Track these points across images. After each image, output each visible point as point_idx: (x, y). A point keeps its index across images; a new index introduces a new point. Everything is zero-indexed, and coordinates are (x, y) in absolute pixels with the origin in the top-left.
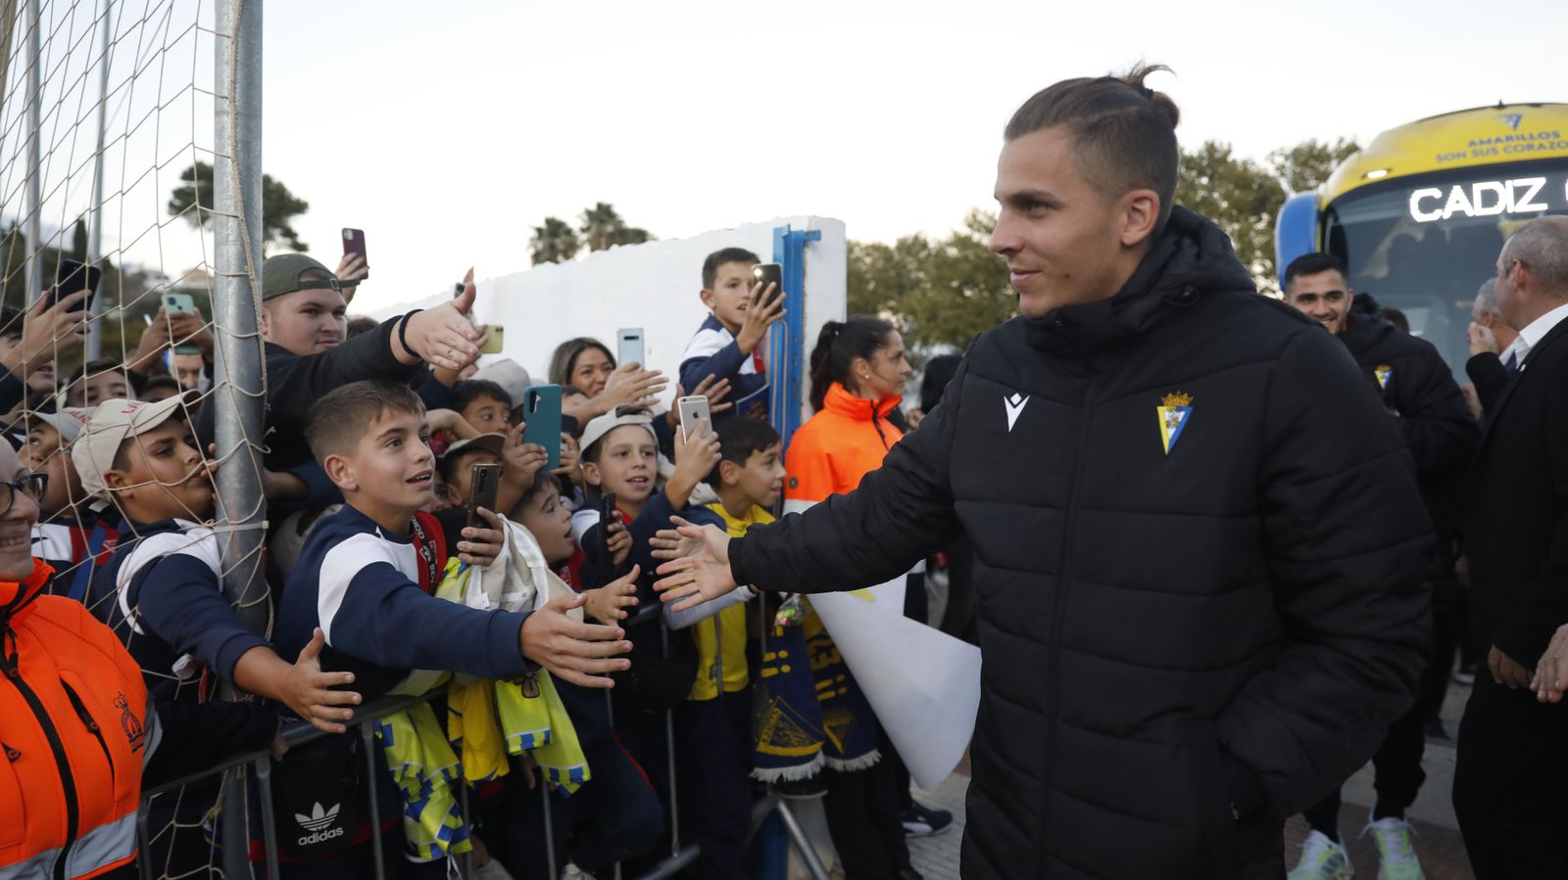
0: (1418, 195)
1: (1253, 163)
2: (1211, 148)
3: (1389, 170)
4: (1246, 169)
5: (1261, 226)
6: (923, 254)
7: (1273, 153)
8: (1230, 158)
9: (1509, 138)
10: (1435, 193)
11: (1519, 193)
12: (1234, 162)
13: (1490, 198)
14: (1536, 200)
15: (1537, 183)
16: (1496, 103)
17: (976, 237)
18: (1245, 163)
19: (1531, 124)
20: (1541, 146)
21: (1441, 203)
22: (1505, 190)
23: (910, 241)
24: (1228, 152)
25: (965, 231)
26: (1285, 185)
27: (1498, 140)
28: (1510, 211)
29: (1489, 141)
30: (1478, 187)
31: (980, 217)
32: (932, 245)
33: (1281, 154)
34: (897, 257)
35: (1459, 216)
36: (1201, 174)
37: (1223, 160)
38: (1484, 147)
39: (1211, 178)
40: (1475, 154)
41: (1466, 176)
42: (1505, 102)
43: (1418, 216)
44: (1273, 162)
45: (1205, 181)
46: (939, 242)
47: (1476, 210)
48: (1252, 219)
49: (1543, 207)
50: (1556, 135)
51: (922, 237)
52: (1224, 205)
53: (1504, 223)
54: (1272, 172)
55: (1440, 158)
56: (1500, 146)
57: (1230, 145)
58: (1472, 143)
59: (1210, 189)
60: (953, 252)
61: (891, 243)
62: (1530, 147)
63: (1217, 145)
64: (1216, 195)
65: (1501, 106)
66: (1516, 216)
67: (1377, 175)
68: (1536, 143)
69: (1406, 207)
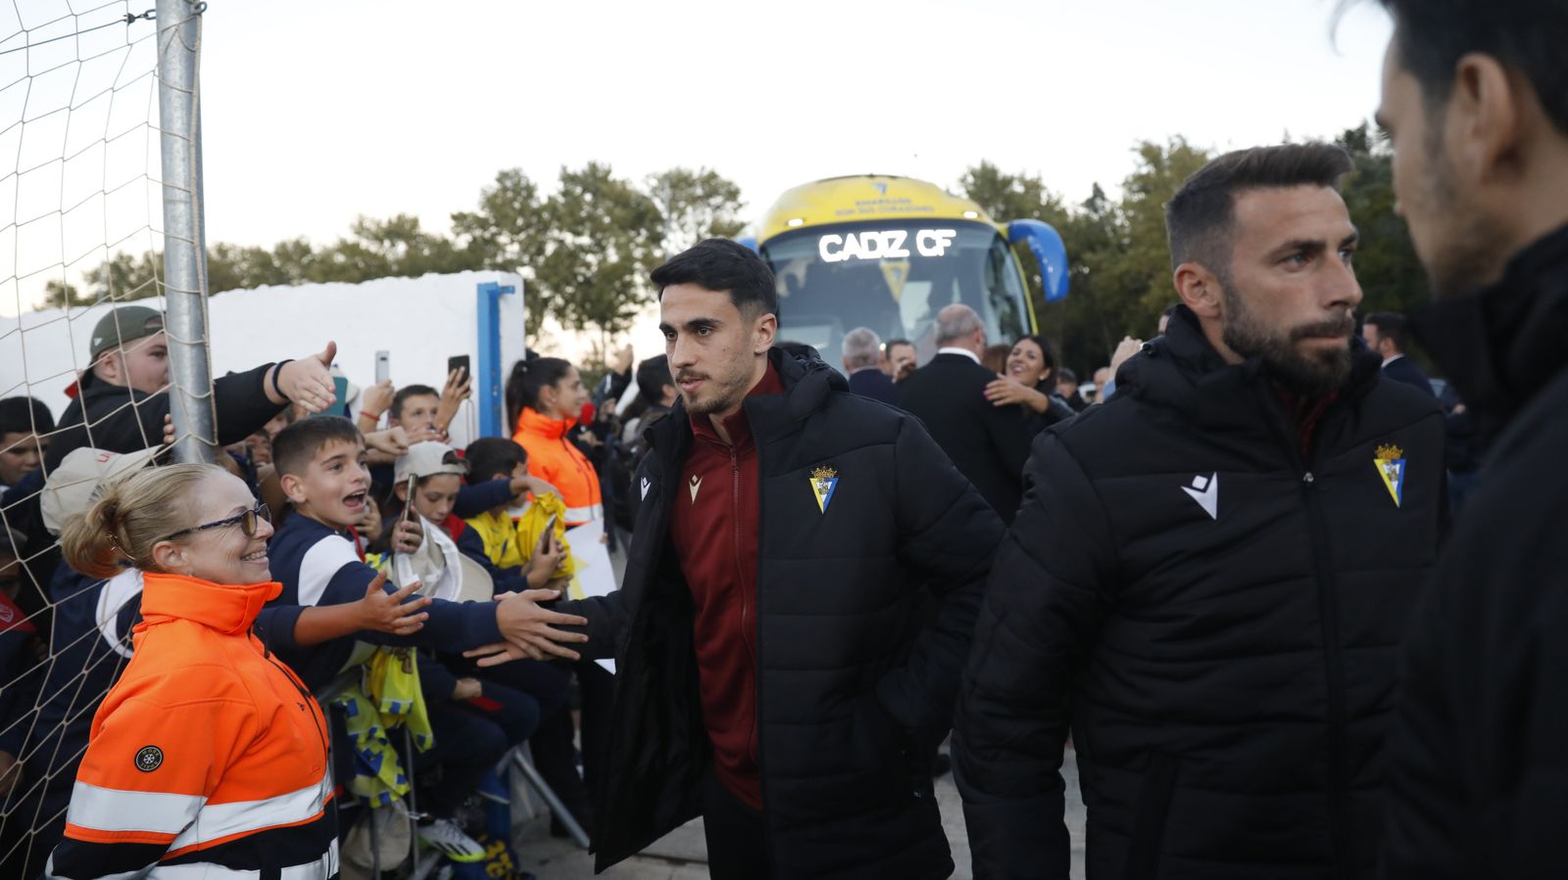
0: (826, 240)
1: (631, 182)
2: (593, 167)
3: (804, 220)
4: (624, 189)
5: (640, 240)
6: (305, 260)
7: (648, 176)
8: (611, 177)
9: (881, 201)
10: (836, 239)
11: (891, 241)
12: (614, 182)
13: (872, 245)
14: (903, 247)
15: (901, 235)
16: (868, 173)
17: (365, 244)
18: (623, 183)
19: (894, 191)
20: (901, 209)
21: (840, 247)
22: (881, 237)
23: (290, 247)
24: (608, 172)
25: (351, 238)
26: (659, 205)
27: (874, 202)
28: (886, 256)
29: (868, 203)
30: (865, 236)
31: (367, 224)
32: (316, 249)
33: (655, 178)
34: (277, 263)
35: (853, 258)
36: (585, 190)
37: (604, 179)
38: (866, 207)
39: (595, 194)
40: (861, 211)
41: (857, 227)
42: (875, 173)
43: (827, 257)
44: (648, 184)
45: (588, 197)
46: (325, 248)
47: (864, 254)
48: (632, 233)
49: (906, 253)
50: (908, 201)
51: (304, 242)
52: (607, 220)
53: (883, 265)
54: (645, 190)
55: (838, 213)
56: (876, 207)
57: (610, 165)
58: (858, 203)
59: (594, 205)
60: (340, 259)
61: (269, 247)
62: (894, 209)
63: (599, 164)
64: (600, 211)
65: (872, 176)
66: (890, 260)
67: (796, 223)
68: (898, 206)
69: (817, 249)
